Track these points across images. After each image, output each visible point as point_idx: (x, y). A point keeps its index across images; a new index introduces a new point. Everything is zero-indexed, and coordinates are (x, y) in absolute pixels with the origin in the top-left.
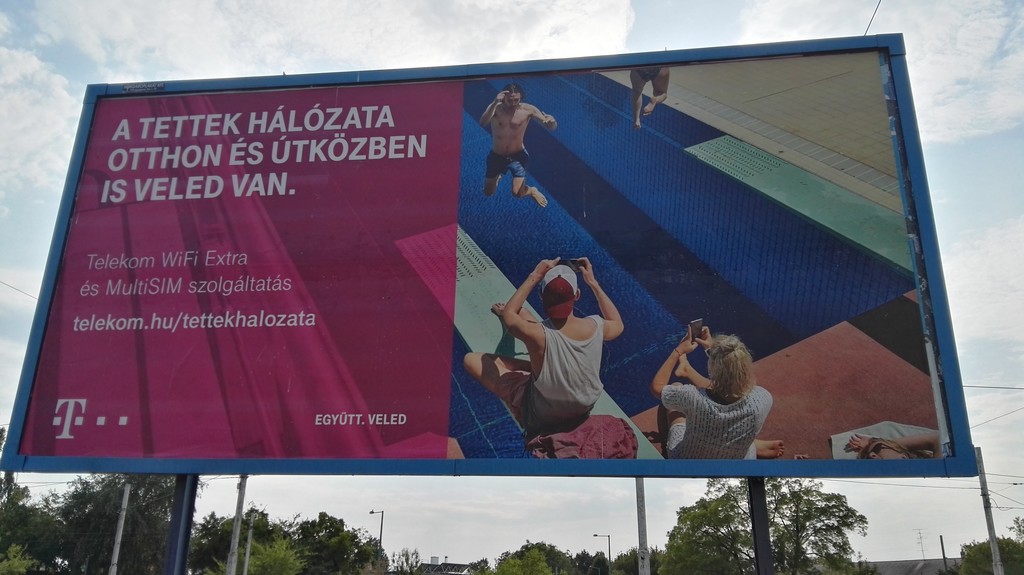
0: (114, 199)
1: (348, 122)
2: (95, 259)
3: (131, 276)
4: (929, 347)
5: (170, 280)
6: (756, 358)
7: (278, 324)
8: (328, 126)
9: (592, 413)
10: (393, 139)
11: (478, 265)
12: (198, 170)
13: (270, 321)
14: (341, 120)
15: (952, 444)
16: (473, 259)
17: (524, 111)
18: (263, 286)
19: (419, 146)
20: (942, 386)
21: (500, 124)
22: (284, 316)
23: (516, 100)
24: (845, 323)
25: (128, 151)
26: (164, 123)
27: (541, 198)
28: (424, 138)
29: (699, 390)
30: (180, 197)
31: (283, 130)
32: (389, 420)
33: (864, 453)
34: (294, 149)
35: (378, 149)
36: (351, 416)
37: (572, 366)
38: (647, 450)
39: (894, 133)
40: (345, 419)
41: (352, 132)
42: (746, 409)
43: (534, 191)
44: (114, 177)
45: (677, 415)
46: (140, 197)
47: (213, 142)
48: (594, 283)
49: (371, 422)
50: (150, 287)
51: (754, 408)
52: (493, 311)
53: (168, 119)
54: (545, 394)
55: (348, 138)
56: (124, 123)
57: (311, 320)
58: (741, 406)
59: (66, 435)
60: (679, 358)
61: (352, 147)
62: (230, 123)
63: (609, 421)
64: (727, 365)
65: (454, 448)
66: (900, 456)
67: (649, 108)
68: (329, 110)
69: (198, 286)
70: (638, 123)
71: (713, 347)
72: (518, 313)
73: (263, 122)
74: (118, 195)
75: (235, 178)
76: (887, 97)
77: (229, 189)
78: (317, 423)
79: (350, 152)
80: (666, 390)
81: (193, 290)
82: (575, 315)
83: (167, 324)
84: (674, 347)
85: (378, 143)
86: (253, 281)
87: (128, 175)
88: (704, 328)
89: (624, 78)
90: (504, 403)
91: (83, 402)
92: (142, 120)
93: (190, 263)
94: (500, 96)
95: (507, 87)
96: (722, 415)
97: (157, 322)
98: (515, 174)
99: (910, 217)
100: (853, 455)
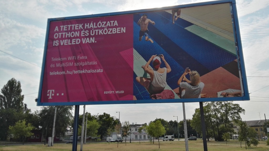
0: (56, 45)
1: (107, 25)
2: (53, 59)
3: (61, 62)
4: (240, 72)
5: (70, 63)
6: (201, 76)
7: (95, 72)
8: (103, 26)
9: (164, 89)
10: (118, 28)
11: (138, 57)
12: (74, 38)
13: (93, 71)
14: (106, 25)
15: (244, 93)
16: (137, 56)
17: (147, 21)
18: (91, 63)
19: (124, 30)
20: (242, 80)
21: (142, 24)
22: (96, 70)
23: (146, 18)
24: (221, 67)
25: (58, 33)
26: (66, 27)
27: (152, 41)
28: (125, 28)
29: (188, 83)
30: (71, 44)
31: (93, 27)
32: (120, 92)
33: (225, 96)
34: (95, 32)
35: (115, 31)
36: (112, 92)
37: (160, 79)
38: (177, 97)
39: (233, 22)
40: (111, 92)
41: (108, 27)
42: (198, 87)
43: (150, 39)
44: (55, 40)
45: (183, 89)
46: (62, 44)
47: (77, 31)
48: (164, 60)
49: (116, 93)
50: (66, 65)
51: (200, 87)
52: (142, 67)
53: (67, 26)
54: (154, 85)
55: (107, 29)
56: (57, 27)
57: (102, 71)
58: (197, 87)
59: (50, 98)
60: (184, 76)
61: (109, 31)
62: (81, 26)
63: (168, 91)
64: (194, 77)
65: (134, 98)
66: (233, 96)
67: (176, 19)
68: (103, 22)
69: (76, 64)
70: (174, 22)
71: (191, 74)
72: (148, 68)
73: (88, 26)
74: (57, 44)
75: (83, 39)
76: (232, 14)
77: (81, 42)
78: (105, 93)
79: (108, 32)
80: (181, 83)
81: (75, 65)
82: (160, 68)
83: (70, 73)
84: (182, 74)
85: (114, 30)
86: (88, 62)
87: (59, 39)
88: (189, 69)
89: (170, 12)
90: (145, 88)
91: (53, 91)
92: (61, 26)
93: (74, 59)
94: (142, 17)
95: (143, 15)
96: (193, 89)
97: (68, 72)
98: (146, 36)
99: (236, 42)
100: (222, 96)
